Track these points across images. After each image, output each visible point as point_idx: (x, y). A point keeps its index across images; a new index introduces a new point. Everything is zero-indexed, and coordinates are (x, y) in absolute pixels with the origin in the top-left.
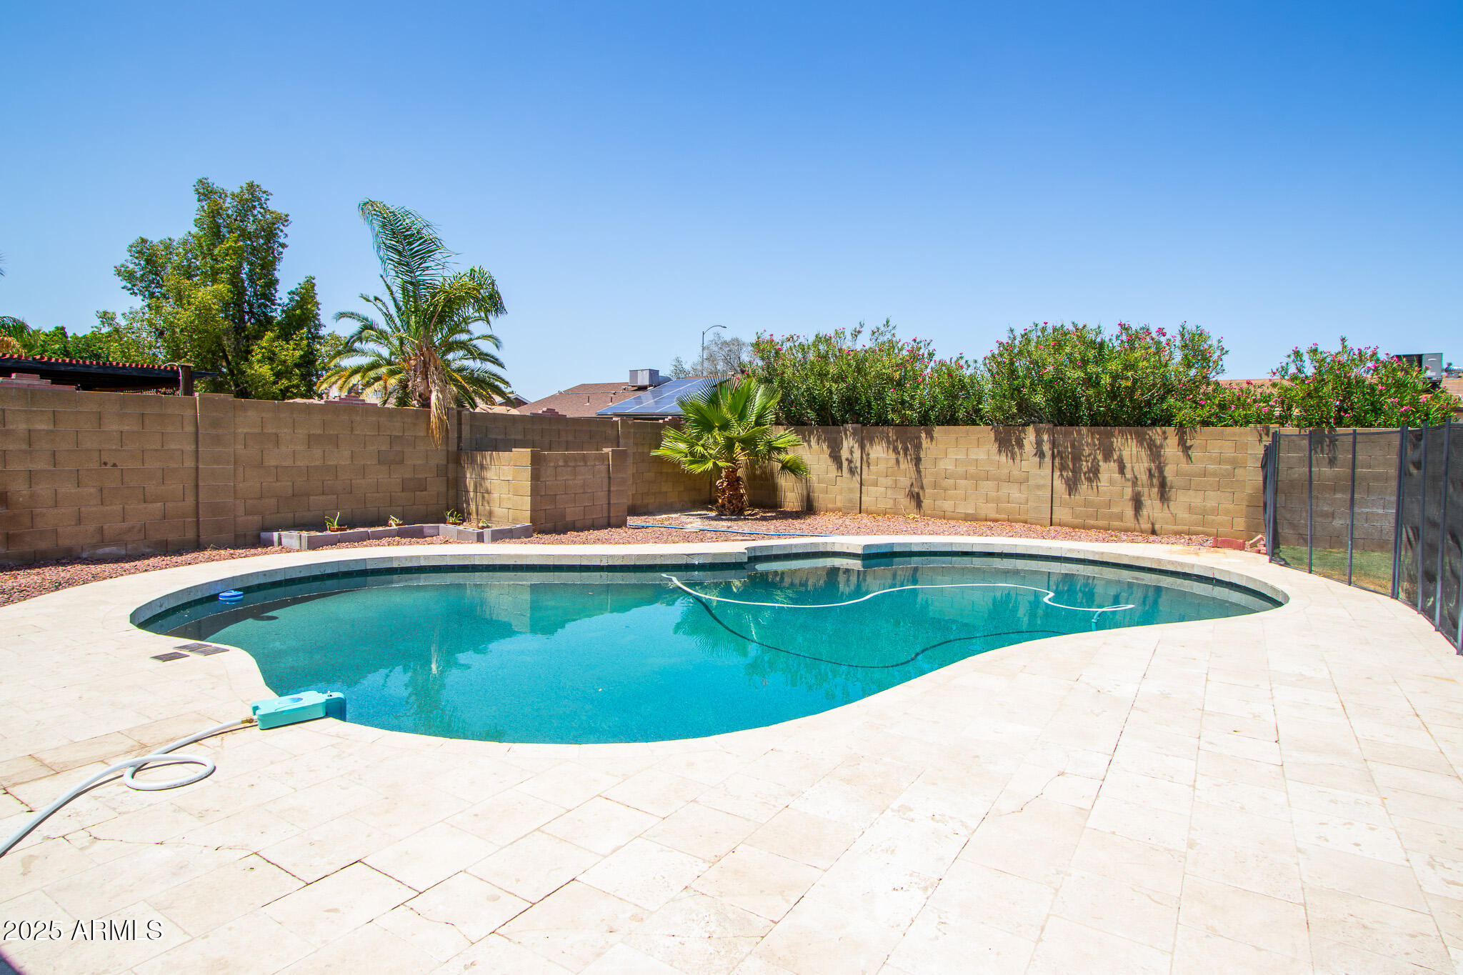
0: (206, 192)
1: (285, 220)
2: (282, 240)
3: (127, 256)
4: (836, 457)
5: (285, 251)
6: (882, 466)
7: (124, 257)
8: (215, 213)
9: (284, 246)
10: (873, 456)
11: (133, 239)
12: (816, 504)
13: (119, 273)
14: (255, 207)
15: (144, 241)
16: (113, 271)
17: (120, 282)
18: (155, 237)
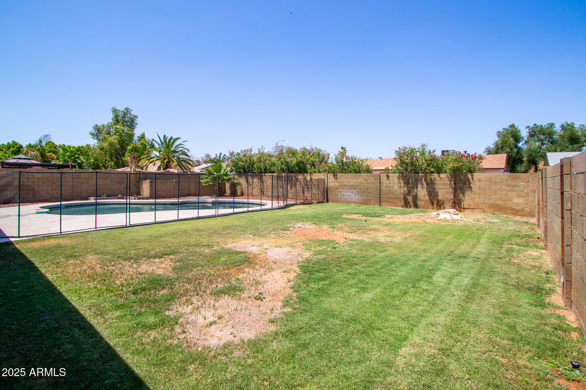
0: (115, 111)
1: (136, 117)
2: (136, 122)
3: (93, 129)
4: (247, 182)
5: (137, 125)
6: (256, 184)
7: (92, 130)
8: (116, 116)
9: (137, 124)
10: (254, 181)
11: (94, 125)
12: (244, 193)
13: (91, 134)
14: (128, 114)
15: (96, 125)
16: (89, 133)
17: (90, 136)
18: (100, 124)
